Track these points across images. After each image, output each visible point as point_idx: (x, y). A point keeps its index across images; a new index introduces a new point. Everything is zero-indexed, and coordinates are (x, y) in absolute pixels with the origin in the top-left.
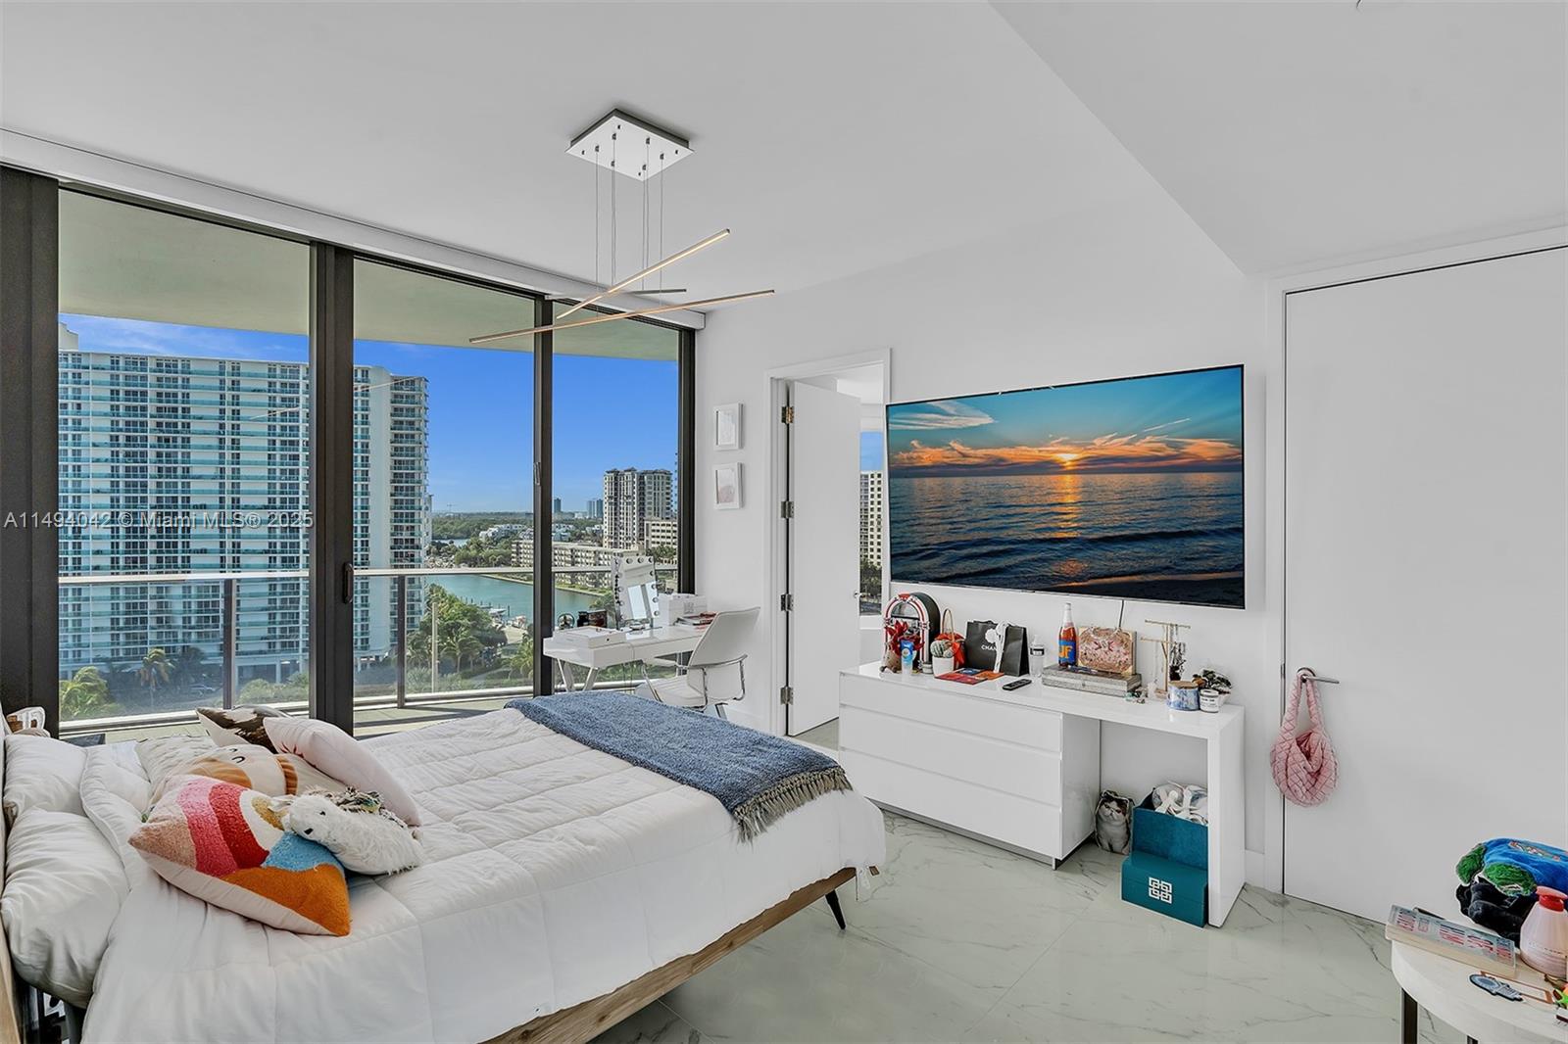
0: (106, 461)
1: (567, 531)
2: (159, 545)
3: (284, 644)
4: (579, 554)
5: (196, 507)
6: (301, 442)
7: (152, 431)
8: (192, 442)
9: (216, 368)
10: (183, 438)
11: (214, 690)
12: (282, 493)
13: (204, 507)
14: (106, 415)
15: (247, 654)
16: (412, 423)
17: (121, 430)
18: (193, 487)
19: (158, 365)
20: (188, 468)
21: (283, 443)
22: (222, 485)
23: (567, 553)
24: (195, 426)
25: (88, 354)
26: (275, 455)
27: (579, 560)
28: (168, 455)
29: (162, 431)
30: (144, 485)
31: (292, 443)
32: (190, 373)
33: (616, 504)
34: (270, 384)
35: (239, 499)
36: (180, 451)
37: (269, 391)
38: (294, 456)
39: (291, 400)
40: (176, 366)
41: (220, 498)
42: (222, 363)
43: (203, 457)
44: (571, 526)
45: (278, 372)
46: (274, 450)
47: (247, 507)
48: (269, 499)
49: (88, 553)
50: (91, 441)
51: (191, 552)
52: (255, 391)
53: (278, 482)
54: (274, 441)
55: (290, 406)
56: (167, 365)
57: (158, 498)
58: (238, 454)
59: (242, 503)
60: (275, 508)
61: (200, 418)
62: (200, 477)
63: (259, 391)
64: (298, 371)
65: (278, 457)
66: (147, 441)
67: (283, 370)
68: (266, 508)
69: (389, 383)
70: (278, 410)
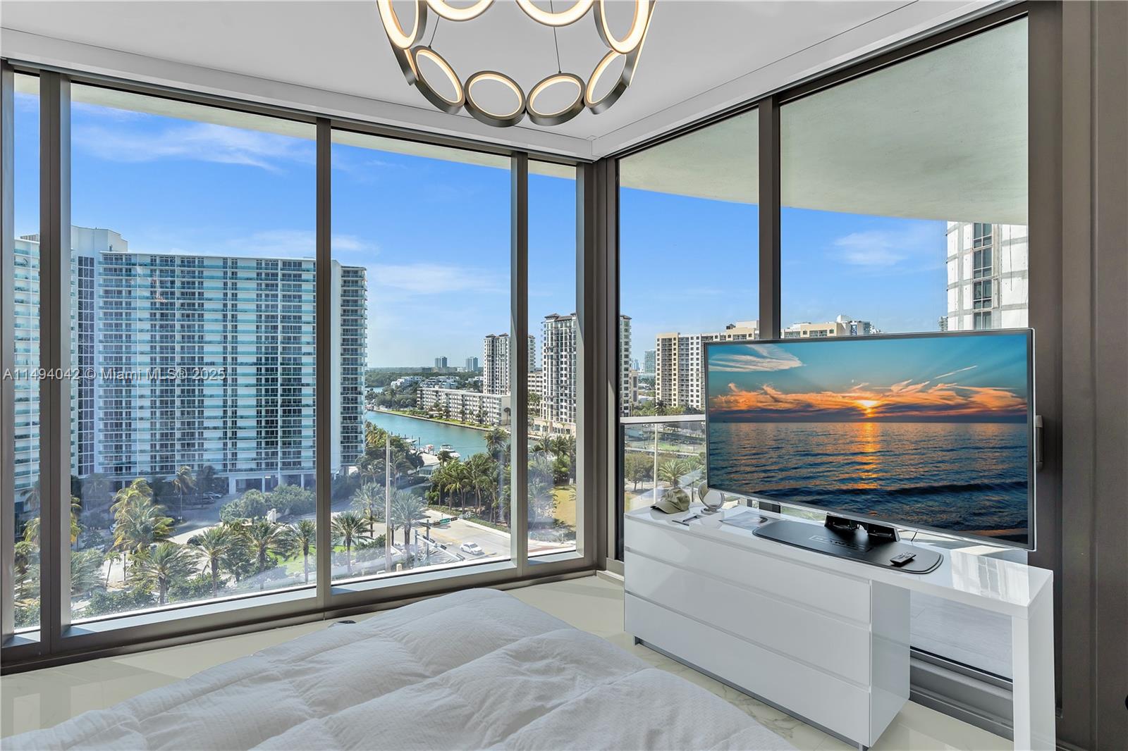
0: (148, 331)
1: (455, 381)
2: (183, 391)
3: (267, 464)
4: (468, 398)
5: (207, 364)
6: (279, 316)
7: (178, 309)
8: (205, 317)
9: (220, 263)
10: (199, 314)
11: (220, 496)
12: (266, 353)
13: (213, 364)
14: (147, 298)
15: (242, 470)
16: (356, 301)
17: (157, 309)
18: (205, 350)
19: (182, 262)
20: (202, 336)
21: (267, 317)
22: (225, 348)
23: (459, 397)
24: (207, 305)
25: (136, 255)
26: (261, 326)
27: (468, 403)
28: (189, 326)
29: (184, 309)
30: (173, 348)
31: (273, 317)
32: (204, 267)
33: (493, 361)
34: (258, 274)
35: (236, 358)
36: (197, 323)
37: (257, 280)
38: (274, 326)
39: (272, 285)
40: (194, 262)
41: (224, 357)
42: (225, 259)
43: (212, 327)
44: (457, 378)
45: (263, 265)
46: (261, 322)
47: (242, 364)
48: (257, 358)
49: (135, 397)
50: (138, 317)
51: (204, 396)
52: (247, 279)
53: (263, 346)
54: (261, 315)
55: (271, 290)
56: (188, 262)
57: (182, 357)
58: (236, 325)
59: (239, 361)
60: (261, 364)
61: (210, 300)
62: (210, 342)
63: (251, 279)
64: (277, 265)
65: (263, 327)
66: (175, 316)
67: (267, 264)
68: (255, 364)
69: (340, 273)
70: (263, 293)
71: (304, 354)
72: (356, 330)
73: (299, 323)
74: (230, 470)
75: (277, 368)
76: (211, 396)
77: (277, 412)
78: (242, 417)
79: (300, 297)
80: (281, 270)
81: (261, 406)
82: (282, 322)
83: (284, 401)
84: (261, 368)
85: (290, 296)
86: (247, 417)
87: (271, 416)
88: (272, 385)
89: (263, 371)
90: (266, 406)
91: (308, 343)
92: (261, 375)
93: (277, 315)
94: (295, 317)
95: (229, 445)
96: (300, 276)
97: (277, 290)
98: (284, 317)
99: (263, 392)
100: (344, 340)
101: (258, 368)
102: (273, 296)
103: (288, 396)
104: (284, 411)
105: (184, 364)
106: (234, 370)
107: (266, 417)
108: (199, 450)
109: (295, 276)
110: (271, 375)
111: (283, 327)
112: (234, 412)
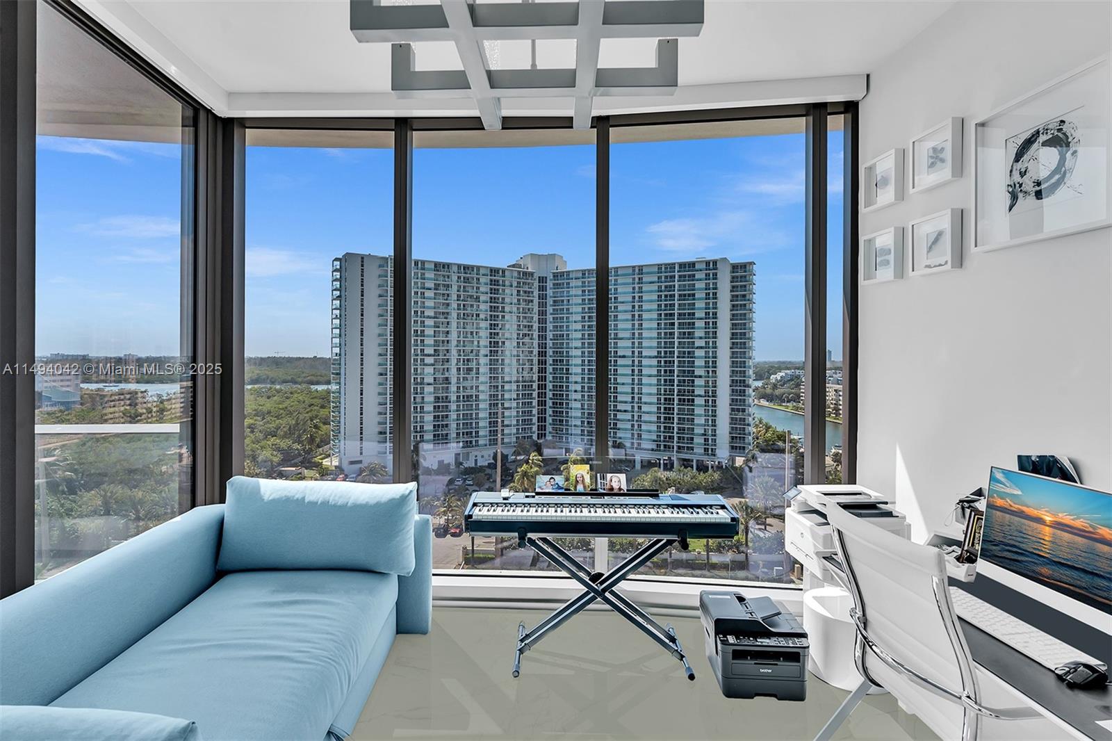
0: (580, 330)
3: (665, 446)
5: (620, 357)
6: (676, 314)
9: (630, 271)
12: (665, 348)
13: (624, 357)
14: (580, 304)
15: (645, 450)
16: (744, 296)
17: (586, 313)
18: (619, 345)
20: (617, 334)
21: (666, 315)
22: (633, 343)
24: (620, 307)
25: (573, 271)
26: (661, 323)
31: (671, 314)
32: (618, 276)
34: (659, 277)
35: (641, 352)
37: (658, 282)
38: (672, 323)
39: (670, 286)
41: (633, 351)
42: (634, 268)
43: (624, 326)
45: (663, 269)
46: (661, 320)
47: (646, 357)
48: (658, 351)
49: (572, 382)
50: (574, 320)
51: (618, 384)
52: (650, 283)
53: (663, 341)
54: (661, 314)
55: (670, 291)
58: (642, 324)
59: (643, 354)
60: (661, 357)
61: (623, 303)
62: (622, 339)
63: (653, 283)
64: (674, 268)
65: (663, 325)
67: (666, 268)
68: (656, 357)
69: (729, 269)
70: (663, 294)
71: (697, 348)
72: (745, 324)
73: (692, 319)
74: (637, 449)
75: (674, 361)
76: (623, 384)
77: (674, 401)
78: (645, 403)
79: (693, 295)
80: (678, 272)
81: (660, 394)
82: (678, 319)
83: (679, 391)
84: (661, 361)
85: (685, 295)
86: (650, 404)
87: (669, 404)
88: (669, 376)
89: (663, 363)
90: (665, 395)
91: (701, 338)
92: (661, 366)
93: (674, 313)
94: (689, 314)
95: (636, 427)
96: (694, 276)
97: (674, 291)
98: (680, 314)
99: (663, 382)
100: (733, 334)
101: (658, 360)
102: (671, 296)
103: (683, 386)
104: (680, 400)
106: (640, 362)
107: (665, 404)
108: (614, 429)
109: (689, 276)
110: (669, 367)
111: (679, 324)
112: (640, 399)
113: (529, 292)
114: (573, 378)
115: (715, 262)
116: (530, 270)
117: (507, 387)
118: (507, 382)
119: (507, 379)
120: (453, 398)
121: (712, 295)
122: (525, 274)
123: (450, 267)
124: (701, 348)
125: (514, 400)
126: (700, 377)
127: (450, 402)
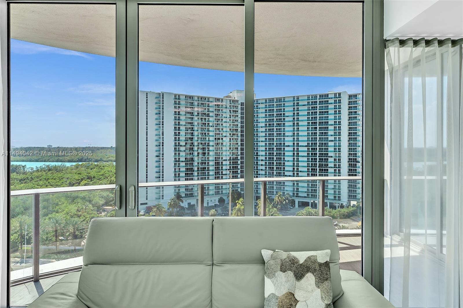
0: (264, 132)
2: (277, 158)
3: (312, 195)
5: (286, 146)
6: (318, 122)
7: (275, 122)
8: (286, 125)
9: (292, 99)
10: (283, 123)
11: (292, 208)
12: (312, 141)
13: (288, 146)
14: (264, 118)
15: (301, 197)
16: (356, 112)
17: (267, 122)
18: (286, 140)
19: (277, 100)
20: (284, 133)
21: (312, 123)
22: (294, 139)
24: (287, 119)
25: (260, 99)
26: (309, 127)
28: (279, 129)
29: (278, 122)
30: (273, 139)
31: (315, 123)
32: (285, 102)
34: (308, 102)
35: (298, 143)
36: (282, 128)
37: (308, 105)
38: (315, 127)
39: (314, 107)
40: (281, 100)
41: (293, 143)
42: (294, 97)
43: (288, 129)
45: (310, 98)
46: (309, 126)
47: (301, 146)
48: (308, 143)
49: (259, 160)
50: (261, 126)
51: (285, 161)
52: (303, 105)
53: (310, 137)
54: (309, 122)
55: (314, 110)
56: (279, 100)
57: (276, 143)
58: (298, 128)
59: (300, 145)
60: (309, 146)
61: (288, 116)
62: (288, 136)
63: (305, 105)
64: (317, 97)
65: (310, 128)
66: (274, 125)
67: (312, 97)
68: (307, 146)
69: (347, 97)
70: (310, 111)
71: (330, 141)
72: (356, 128)
73: (327, 125)
74: (296, 196)
75: (317, 148)
76: (288, 161)
77: (316, 170)
78: (301, 171)
79: (328, 112)
80: (319, 99)
81: (309, 167)
82: (319, 125)
83: (320, 165)
84: (309, 148)
85: (323, 112)
86: (303, 172)
87: (314, 172)
88: (314, 157)
89: (310, 150)
90: (311, 167)
91: (332, 135)
92: (309, 151)
93: (317, 122)
94: (325, 122)
95: (296, 185)
96: (328, 101)
97: (317, 110)
98: (320, 123)
99: (310, 160)
100: (349, 133)
101: (308, 148)
102: (315, 112)
103: (322, 162)
104: (320, 170)
105: (277, 146)
106: (298, 149)
107: (312, 172)
108: (283, 185)
109: (325, 101)
110: (314, 151)
111: (320, 128)
112: (298, 169)
113: (236, 111)
114: (260, 158)
115: (340, 94)
116: (236, 99)
117: (224, 163)
118: (224, 160)
119: (224, 158)
120: (196, 169)
121: (338, 112)
122: (233, 101)
123: (194, 98)
124: (332, 141)
125: (228, 170)
126: (332, 157)
127: (194, 171)
